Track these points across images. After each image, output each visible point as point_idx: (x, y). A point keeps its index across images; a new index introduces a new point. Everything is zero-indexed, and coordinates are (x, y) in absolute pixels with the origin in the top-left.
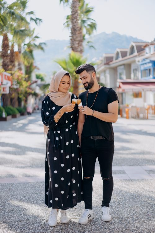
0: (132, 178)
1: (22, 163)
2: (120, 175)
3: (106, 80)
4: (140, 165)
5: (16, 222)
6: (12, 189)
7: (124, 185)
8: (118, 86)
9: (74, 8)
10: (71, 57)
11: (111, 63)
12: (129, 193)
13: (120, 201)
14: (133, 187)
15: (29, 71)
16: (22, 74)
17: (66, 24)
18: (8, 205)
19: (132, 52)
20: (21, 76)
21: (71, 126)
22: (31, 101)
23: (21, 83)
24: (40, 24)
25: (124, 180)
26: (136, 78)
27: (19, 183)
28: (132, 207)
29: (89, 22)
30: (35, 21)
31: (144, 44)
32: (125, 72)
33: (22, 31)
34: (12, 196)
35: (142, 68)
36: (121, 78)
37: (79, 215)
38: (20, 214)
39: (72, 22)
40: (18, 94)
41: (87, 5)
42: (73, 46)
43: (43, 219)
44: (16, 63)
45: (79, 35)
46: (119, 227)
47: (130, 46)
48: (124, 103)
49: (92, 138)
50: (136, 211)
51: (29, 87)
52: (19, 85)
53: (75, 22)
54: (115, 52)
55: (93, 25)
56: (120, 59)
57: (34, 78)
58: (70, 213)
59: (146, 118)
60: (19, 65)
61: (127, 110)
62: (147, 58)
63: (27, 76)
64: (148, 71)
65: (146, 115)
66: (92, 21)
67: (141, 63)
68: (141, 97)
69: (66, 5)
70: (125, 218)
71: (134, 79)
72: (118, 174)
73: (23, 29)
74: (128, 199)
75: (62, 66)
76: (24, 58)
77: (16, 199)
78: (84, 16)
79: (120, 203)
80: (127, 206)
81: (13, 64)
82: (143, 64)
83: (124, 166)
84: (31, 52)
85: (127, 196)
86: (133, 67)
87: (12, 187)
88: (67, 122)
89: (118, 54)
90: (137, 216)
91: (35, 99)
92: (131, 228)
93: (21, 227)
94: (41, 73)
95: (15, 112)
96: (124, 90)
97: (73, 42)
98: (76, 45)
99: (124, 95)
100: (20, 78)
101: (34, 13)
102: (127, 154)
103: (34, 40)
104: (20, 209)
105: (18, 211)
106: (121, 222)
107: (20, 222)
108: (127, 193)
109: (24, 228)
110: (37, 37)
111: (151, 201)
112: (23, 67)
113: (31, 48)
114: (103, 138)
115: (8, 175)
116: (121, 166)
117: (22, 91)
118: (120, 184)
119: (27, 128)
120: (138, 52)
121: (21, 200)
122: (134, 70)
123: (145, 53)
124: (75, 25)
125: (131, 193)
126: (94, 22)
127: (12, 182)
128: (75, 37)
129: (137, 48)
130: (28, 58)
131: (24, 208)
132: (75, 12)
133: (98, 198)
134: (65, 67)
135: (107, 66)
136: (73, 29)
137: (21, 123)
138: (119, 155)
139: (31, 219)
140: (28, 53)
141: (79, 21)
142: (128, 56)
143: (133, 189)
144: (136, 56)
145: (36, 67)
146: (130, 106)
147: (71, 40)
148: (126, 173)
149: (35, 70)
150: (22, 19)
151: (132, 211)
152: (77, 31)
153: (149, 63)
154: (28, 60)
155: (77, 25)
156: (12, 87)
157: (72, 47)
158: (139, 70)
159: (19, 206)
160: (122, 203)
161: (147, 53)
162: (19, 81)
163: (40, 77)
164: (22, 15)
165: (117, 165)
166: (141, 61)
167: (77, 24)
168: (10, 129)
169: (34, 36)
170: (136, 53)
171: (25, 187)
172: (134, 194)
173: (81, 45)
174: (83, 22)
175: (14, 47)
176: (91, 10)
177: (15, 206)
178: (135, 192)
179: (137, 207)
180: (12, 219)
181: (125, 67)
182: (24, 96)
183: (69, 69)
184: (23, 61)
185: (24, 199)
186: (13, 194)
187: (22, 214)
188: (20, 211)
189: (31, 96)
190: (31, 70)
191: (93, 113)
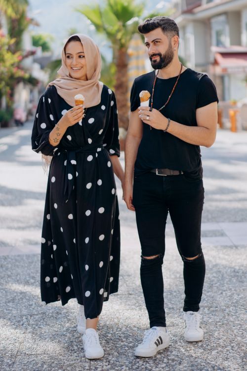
0: (237, 244)
1: (18, 221)
2: (214, 239)
3: (186, 48)
5: (24, 318)
6: (7, 265)
7: (221, 255)
8: (212, 60)
11: (197, 10)
12: (231, 268)
13: (213, 281)
14: (239, 259)
18: (4, 292)
21: (99, 150)
22: (23, 96)
23: (1, 57)
25: (222, 246)
27: (19, 256)
28: (235, 290)
32: (227, 29)
34: (9, 276)
36: (219, 43)
37: (137, 304)
38: (29, 305)
43: (72, 311)
46: (210, 321)
48: (227, 97)
49: (157, 174)
50: (242, 296)
51: (19, 67)
56: (218, 0)
57: (27, 45)
58: (120, 301)
61: (231, 112)
63: (13, 41)
70: (222, 307)
72: (211, 236)
74: (227, 277)
75: (91, 21)
76: (6, 2)
77: (18, 282)
79: (212, 285)
80: (225, 289)
83: (223, 222)
85: (226, 272)
86: (246, 18)
87: (5, 263)
88: (90, 141)
90: (244, 304)
91: (31, 91)
92: (232, 321)
93: (33, 324)
94: (43, 33)
96: (225, 70)
99: (226, 79)
102: (230, 201)
104: (27, 298)
105: (24, 300)
106: (214, 314)
107: (31, 316)
108: (227, 268)
109: (40, 325)
112: (4, 21)
114: (180, 172)
116: (218, 222)
117: (3, 73)
118: (214, 253)
119: (17, 153)
121: (27, 283)
125: (235, 269)
127: (5, 254)
131: (35, 296)
133: (173, 277)
134: (98, 21)
135: (189, 17)
137: (5, 144)
138: (214, 204)
139: (51, 312)
143: (239, 261)
145: (32, 20)
146: (239, 105)
148: (226, 236)
149: (31, 27)
151: (236, 297)
154: (15, 5)
159: (24, 293)
160: (216, 283)
163: (41, 42)
165: (208, 220)
171: (32, 262)
172: (239, 269)
177: (17, 293)
178: (242, 266)
179: (243, 290)
180: (14, 312)
181: (227, 18)
182: (7, 84)
183: (107, 26)
184: (4, 8)
185: (32, 281)
186: (9, 273)
187: (32, 305)
188: (29, 300)
189: (21, 85)
190: (22, 27)
191: (168, 125)
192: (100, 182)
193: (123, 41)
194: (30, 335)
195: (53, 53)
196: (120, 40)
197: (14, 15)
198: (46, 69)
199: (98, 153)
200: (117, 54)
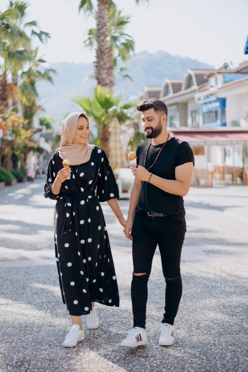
4: (197, 245)
5: (44, 304)
6: (30, 272)
9: (100, 19)
10: (98, 95)
15: (29, 113)
16: (19, 118)
17: (88, 42)
18: (30, 288)
19: (189, 84)
20: (17, 121)
21: (90, 197)
22: (32, 160)
23: (18, 133)
24: (46, 41)
26: (195, 124)
27: (38, 266)
29: (123, 40)
30: (39, 36)
31: (208, 73)
32: (178, 115)
33: (20, 53)
34: (32, 279)
35: (205, 109)
36: (171, 125)
39: (98, 41)
40: (13, 149)
41: (120, 13)
42: (100, 77)
44: (10, 102)
45: (108, 59)
47: (186, 76)
49: (148, 214)
51: (30, 140)
52: (14, 135)
53: (103, 41)
54: (164, 85)
55: (129, 44)
56: (171, 95)
57: (36, 124)
59: (210, 185)
60: (14, 104)
62: (211, 95)
63: (26, 121)
64: (213, 115)
65: (210, 181)
66: (127, 37)
67: (202, 102)
68: (203, 154)
69: (89, 15)
71: (192, 127)
73: (21, 49)
75: (84, 108)
76: (22, 94)
77: (39, 282)
78: (115, 31)
81: (5, 103)
82: (206, 103)
84: (32, 84)
86: (190, 108)
89: (167, 87)
91: (38, 157)
93: (51, 308)
94: (47, 116)
95: (9, 177)
97: (99, 70)
98: (104, 76)
100: (16, 124)
101: (37, 24)
103: (37, 65)
105: (44, 293)
107: (49, 303)
110: (41, 61)
111: (208, 282)
112: (20, 107)
113: (33, 78)
115: (20, 257)
117: (19, 144)
119: (31, 199)
120: (198, 85)
121: (45, 283)
122: (192, 112)
123: (208, 87)
124: (102, 46)
126: (130, 39)
127: (28, 265)
128: (102, 64)
129: (196, 78)
130: (29, 93)
132: (102, 25)
134: (88, 109)
136: (99, 51)
137: (21, 194)
140: (29, 86)
141: (108, 39)
142: (183, 91)
143: (187, 270)
144: (195, 91)
145: (40, 107)
147: (95, 68)
149: (38, 112)
150: (22, 35)
152: (105, 54)
153: (215, 101)
154: (28, 96)
155: (106, 45)
156: (4, 138)
157: (97, 79)
158: (201, 114)
159: (43, 289)
161: (212, 87)
162: (15, 129)
163: (45, 123)
164: (19, 27)
166: (202, 98)
167: (105, 43)
168: (6, 202)
169: (37, 58)
170: (195, 87)
171: (47, 270)
173: (111, 74)
174: (115, 39)
175: (6, 77)
176: (125, 20)
177: (38, 289)
178: (188, 273)
179: (189, 288)
180: (38, 300)
181: (178, 107)
182: (22, 152)
183: (94, 112)
184: (21, 98)
185: (48, 282)
186: (32, 277)
187: (49, 296)
188: (47, 293)
189: (31, 153)
190: (33, 112)
191: (150, 178)
192: (89, 220)
193: (106, 122)
194: (49, 314)
195: (53, 130)
196: (104, 122)
197: (27, 104)
198: (50, 141)
199: (89, 199)
200: (101, 131)
